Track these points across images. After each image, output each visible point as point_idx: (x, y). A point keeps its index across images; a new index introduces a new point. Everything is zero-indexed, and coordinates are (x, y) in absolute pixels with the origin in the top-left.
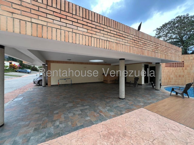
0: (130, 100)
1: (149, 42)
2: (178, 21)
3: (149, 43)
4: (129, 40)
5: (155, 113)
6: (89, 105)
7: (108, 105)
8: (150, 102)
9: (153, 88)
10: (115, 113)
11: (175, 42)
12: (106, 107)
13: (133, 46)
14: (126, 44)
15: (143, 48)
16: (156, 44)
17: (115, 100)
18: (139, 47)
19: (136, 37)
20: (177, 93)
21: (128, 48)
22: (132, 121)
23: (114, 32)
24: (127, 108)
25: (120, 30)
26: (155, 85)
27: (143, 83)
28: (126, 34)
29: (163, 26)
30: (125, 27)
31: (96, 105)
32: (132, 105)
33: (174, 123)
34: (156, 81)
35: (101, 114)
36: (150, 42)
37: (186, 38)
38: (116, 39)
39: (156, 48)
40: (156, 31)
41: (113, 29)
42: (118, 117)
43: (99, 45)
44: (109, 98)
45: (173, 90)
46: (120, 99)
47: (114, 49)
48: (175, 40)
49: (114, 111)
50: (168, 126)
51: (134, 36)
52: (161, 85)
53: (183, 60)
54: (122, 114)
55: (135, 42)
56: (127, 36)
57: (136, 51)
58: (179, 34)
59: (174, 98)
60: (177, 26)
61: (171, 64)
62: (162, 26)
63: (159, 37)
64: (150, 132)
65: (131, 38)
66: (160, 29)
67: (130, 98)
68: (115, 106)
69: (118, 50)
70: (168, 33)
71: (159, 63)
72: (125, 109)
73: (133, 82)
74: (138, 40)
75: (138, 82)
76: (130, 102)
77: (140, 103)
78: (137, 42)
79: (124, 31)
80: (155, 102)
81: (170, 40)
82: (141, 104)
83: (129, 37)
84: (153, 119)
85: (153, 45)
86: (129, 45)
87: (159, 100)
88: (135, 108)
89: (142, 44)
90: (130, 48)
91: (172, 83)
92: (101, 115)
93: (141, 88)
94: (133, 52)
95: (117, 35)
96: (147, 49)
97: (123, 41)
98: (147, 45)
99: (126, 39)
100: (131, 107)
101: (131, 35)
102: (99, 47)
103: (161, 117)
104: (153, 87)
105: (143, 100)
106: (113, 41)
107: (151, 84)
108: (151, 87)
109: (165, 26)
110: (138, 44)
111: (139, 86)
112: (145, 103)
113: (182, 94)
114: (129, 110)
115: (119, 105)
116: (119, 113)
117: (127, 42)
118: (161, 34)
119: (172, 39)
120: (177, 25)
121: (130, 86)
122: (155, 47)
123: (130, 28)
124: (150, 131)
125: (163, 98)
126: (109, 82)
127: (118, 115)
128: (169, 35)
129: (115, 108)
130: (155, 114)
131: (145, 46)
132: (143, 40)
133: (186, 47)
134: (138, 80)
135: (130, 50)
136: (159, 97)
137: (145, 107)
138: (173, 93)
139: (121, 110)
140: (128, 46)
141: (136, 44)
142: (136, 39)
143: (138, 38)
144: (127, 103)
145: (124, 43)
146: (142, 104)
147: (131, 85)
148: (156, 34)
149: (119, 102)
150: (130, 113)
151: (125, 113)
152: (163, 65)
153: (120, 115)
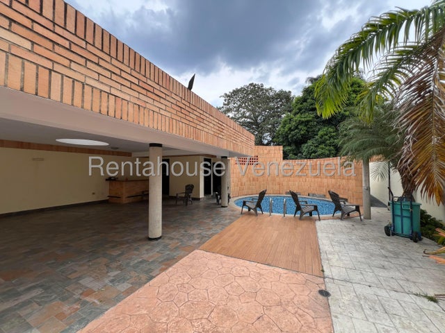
0: (172, 239)
1: (208, 115)
2: (252, 91)
3: (207, 119)
4: (169, 104)
5: (218, 253)
6: (41, 286)
7: (114, 265)
8: (210, 233)
9: (219, 204)
10: (131, 284)
11: (249, 122)
12: (108, 272)
13: (179, 119)
14: (162, 112)
15: (198, 127)
16: (220, 123)
17: (135, 245)
18: (191, 124)
19: (183, 101)
20: (249, 209)
21: (167, 123)
22: (172, 288)
23: (130, 76)
24: (165, 260)
25: (148, 75)
26: (220, 198)
27: (202, 195)
28: (162, 89)
29: (233, 93)
30: (161, 74)
31: (73, 276)
32: (177, 248)
33: (243, 264)
34: (222, 190)
35: (87, 299)
36: (211, 117)
37: (261, 119)
38: (136, 95)
39: (220, 129)
40: (224, 99)
41: (128, 70)
42: (141, 290)
43: (83, 101)
44: (122, 244)
45: (244, 203)
46: (149, 242)
47: (130, 119)
48: (249, 120)
49: (131, 277)
50: (235, 272)
51: (180, 100)
52: (229, 197)
53: (257, 154)
54: (151, 278)
55: (183, 111)
56: (163, 96)
57: (184, 131)
58: (253, 111)
59: (246, 217)
60: (251, 99)
61: (242, 159)
62: (232, 91)
63: (229, 110)
64: (206, 299)
65: (174, 102)
66: (229, 96)
67: (174, 233)
68: (136, 261)
69: (141, 124)
70: (240, 106)
71: (226, 157)
72: (160, 263)
73: (183, 195)
74: (187, 108)
75: (192, 195)
76: (172, 244)
77: (192, 240)
78: (187, 113)
79: (156, 81)
80: (220, 231)
81: (243, 119)
82: (194, 241)
83: (168, 98)
84: (212, 269)
85: (215, 124)
86: (169, 115)
87: (225, 225)
88: (182, 253)
89: (195, 117)
90: (171, 123)
91: (245, 191)
92: (87, 302)
93: (198, 207)
94: (178, 132)
95: (138, 85)
96: (205, 129)
97: (156, 103)
98: (205, 122)
99: (162, 101)
100: (175, 254)
101: (173, 96)
102: (82, 107)
103: (225, 258)
104: (218, 201)
105: (199, 232)
106: (127, 98)
107: (215, 196)
108: (215, 201)
109: (236, 92)
110: (187, 118)
111: (195, 203)
112: (203, 237)
113: (255, 209)
114: (169, 262)
115: (145, 257)
116: (144, 277)
117: (164, 107)
118: (231, 106)
119: (246, 117)
120: (251, 96)
121: (176, 205)
122: (217, 128)
123: (171, 80)
124: (206, 295)
125: (232, 221)
126: (125, 200)
127: (141, 284)
128: (242, 110)
129: (135, 267)
130: (219, 255)
131: (202, 124)
132: (198, 110)
133: (261, 133)
134: (192, 190)
135: (171, 127)
136: (226, 219)
137: (200, 248)
138: (245, 210)
139: (150, 269)
140: (167, 119)
141: (183, 116)
142: (183, 106)
143: (188, 104)
144: (166, 246)
145: (157, 110)
146: (197, 241)
147: (178, 203)
148: (224, 104)
149: (147, 250)
150: (170, 269)
151: (158, 275)
152: (233, 161)
153: (146, 283)
